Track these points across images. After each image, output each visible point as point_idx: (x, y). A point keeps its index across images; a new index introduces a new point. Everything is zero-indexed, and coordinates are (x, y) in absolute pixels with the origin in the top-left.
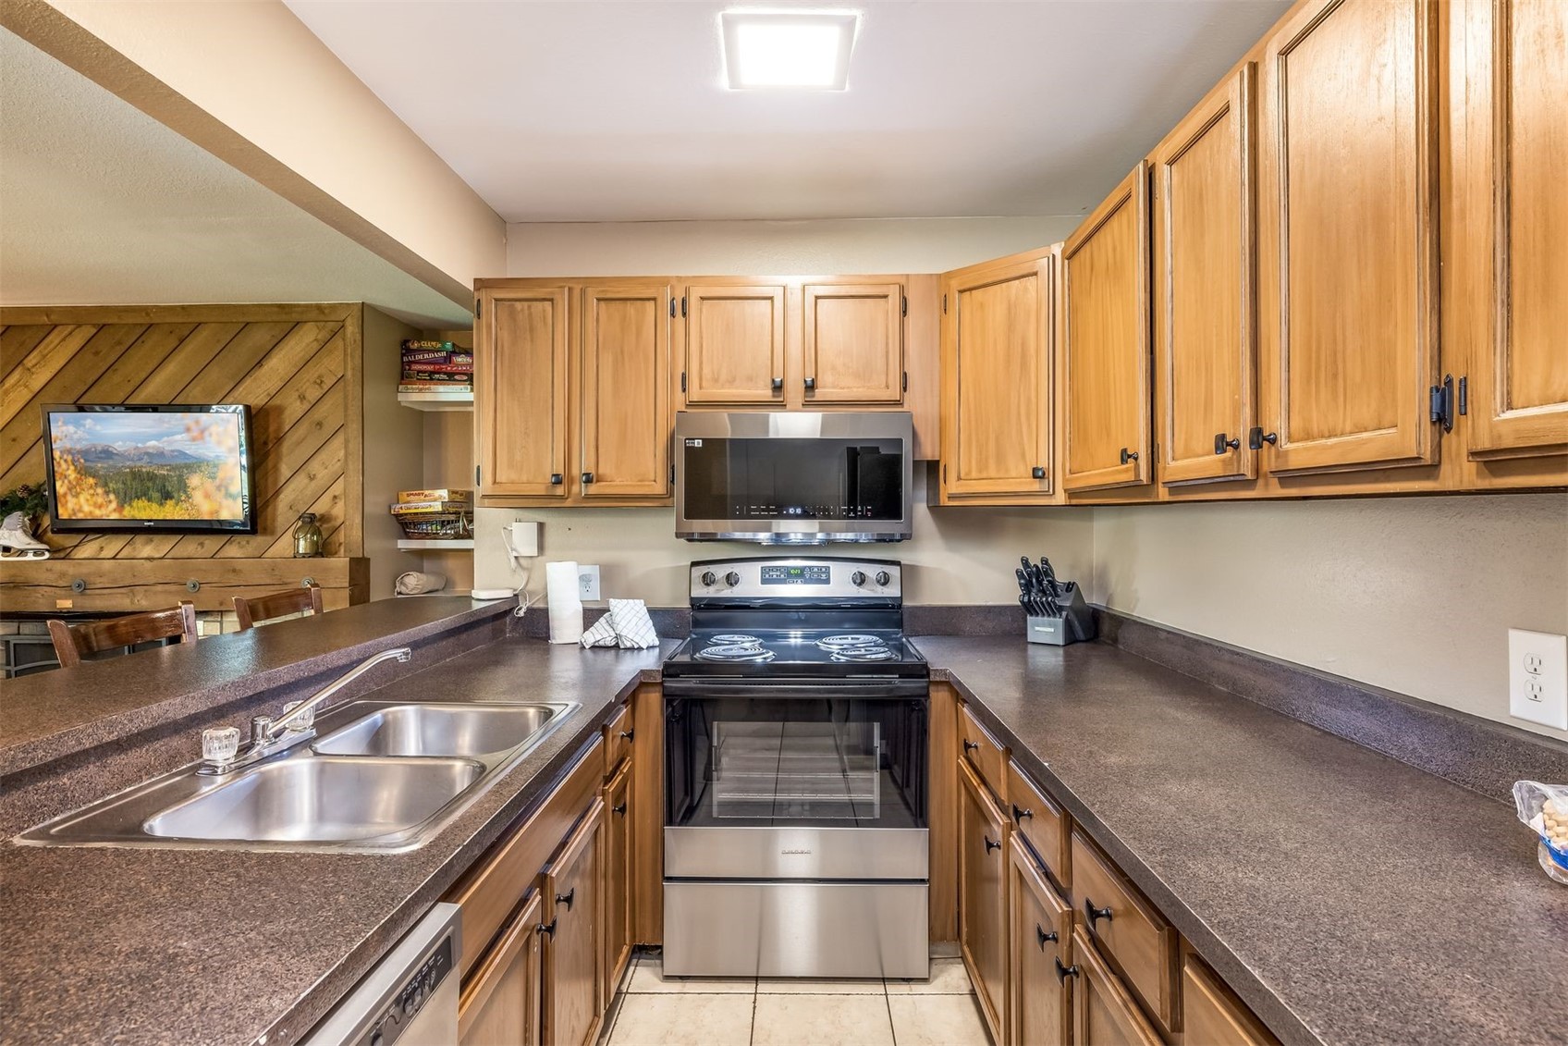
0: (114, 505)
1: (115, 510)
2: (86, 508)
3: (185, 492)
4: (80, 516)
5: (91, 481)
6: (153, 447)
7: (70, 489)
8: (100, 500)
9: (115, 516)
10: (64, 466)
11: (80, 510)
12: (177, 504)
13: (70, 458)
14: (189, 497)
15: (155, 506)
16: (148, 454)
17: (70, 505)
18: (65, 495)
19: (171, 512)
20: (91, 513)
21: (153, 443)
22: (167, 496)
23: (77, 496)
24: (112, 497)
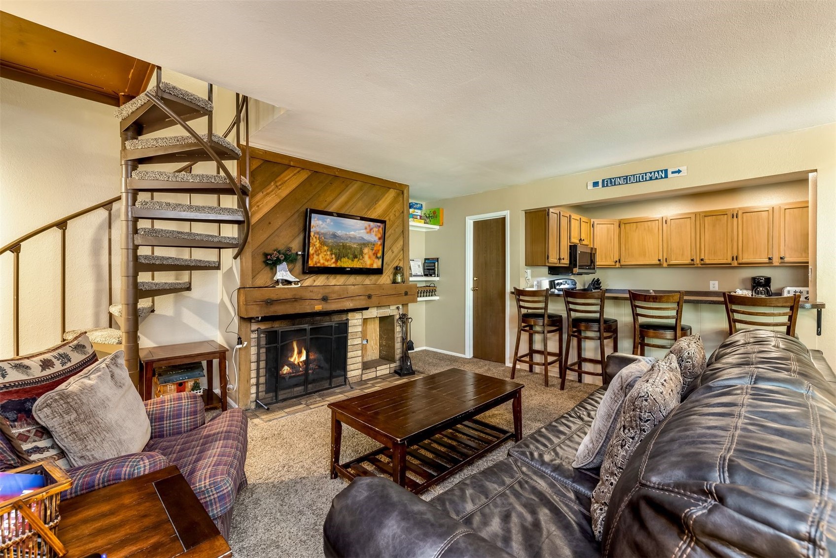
0: (334, 260)
1: (334, 263)
2: (322, 261)
3: (362, 255)
4: (319, 265)
5: (326, 248)
6: (353, 235)
7: (316, 252)
8: (328, 257)
9: (333, 266)
10: (315, 240)
11: (319, 262)
12: (358, 261)
13: (318, 236)
14: (363, 258)
15: (350, 261)
16: (350, 237)
17: (315, 260)
18: (313, 254)
19: (356, 264)
20: (323, 263)
21: (352, 233)
22: (355, 257)
23: (318, 255)
24: (333, 256)
